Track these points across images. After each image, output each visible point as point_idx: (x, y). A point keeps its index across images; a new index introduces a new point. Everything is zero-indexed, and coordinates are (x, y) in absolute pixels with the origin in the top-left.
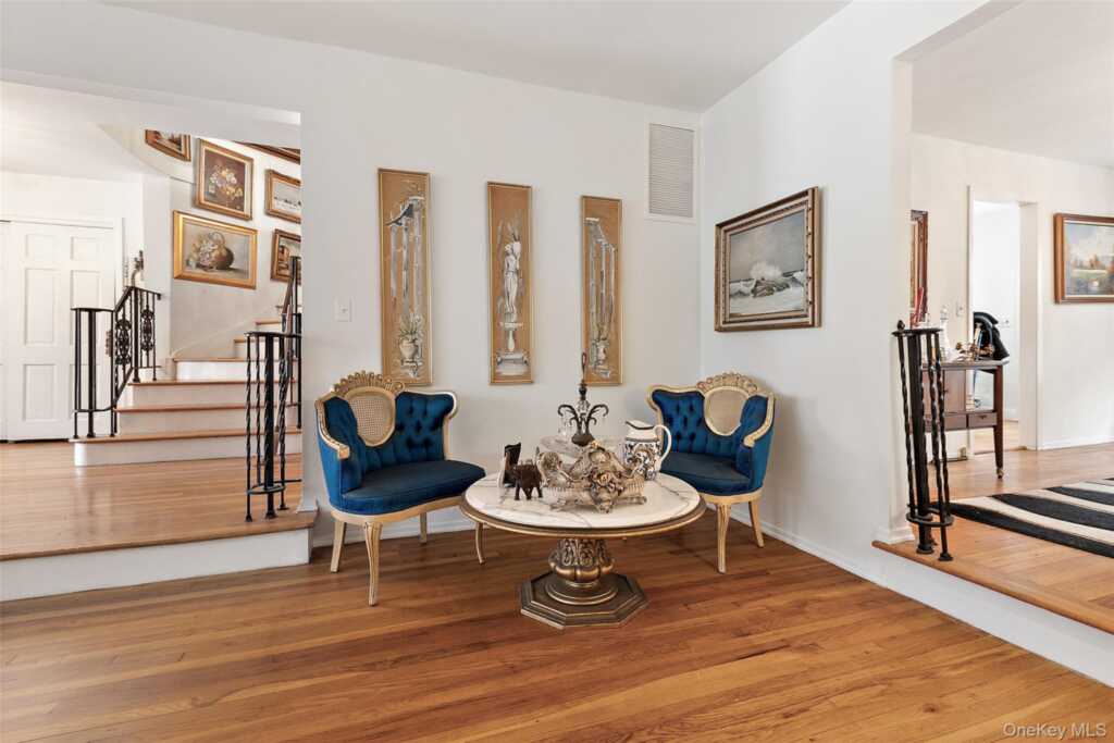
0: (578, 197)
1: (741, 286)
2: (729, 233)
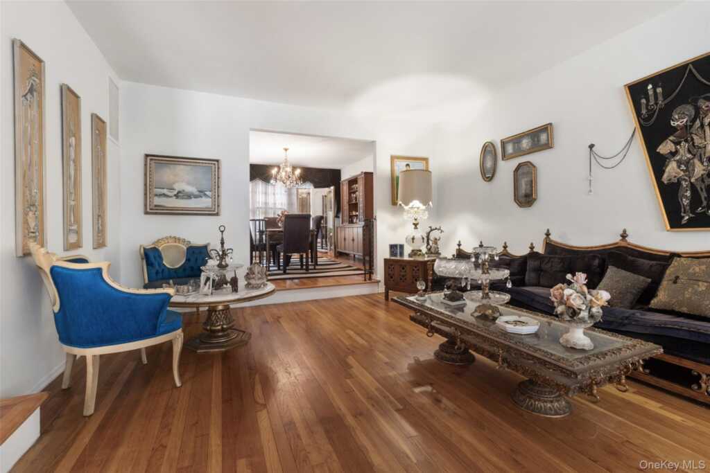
1: (165, 191)
2: (154, 162)
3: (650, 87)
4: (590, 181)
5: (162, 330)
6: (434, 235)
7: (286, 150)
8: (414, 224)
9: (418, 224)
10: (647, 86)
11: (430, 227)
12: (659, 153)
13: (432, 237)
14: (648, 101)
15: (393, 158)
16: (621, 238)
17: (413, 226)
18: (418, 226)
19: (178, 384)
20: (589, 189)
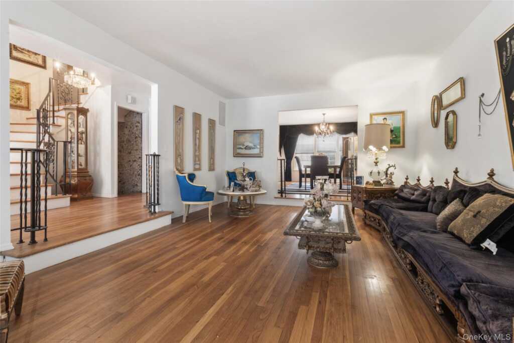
0: (208, 118)
1: (241, 146)
2: (238, 133)
3: (508, 40)
4: (480, 126)
5: (203, 199)
6: (391, 170)
7: (324, 114)
8: (375, 162)
9: (378, 162)
10: (506, 39)
11: (389, 165)
12: (511, 99)
13: (389, 172)
14: (507, 53)
15: (371, 115)
16: (488, 176)
17: (375, 164)
18: (378, 164)
19: (210, 221)
20: (478, 133)
